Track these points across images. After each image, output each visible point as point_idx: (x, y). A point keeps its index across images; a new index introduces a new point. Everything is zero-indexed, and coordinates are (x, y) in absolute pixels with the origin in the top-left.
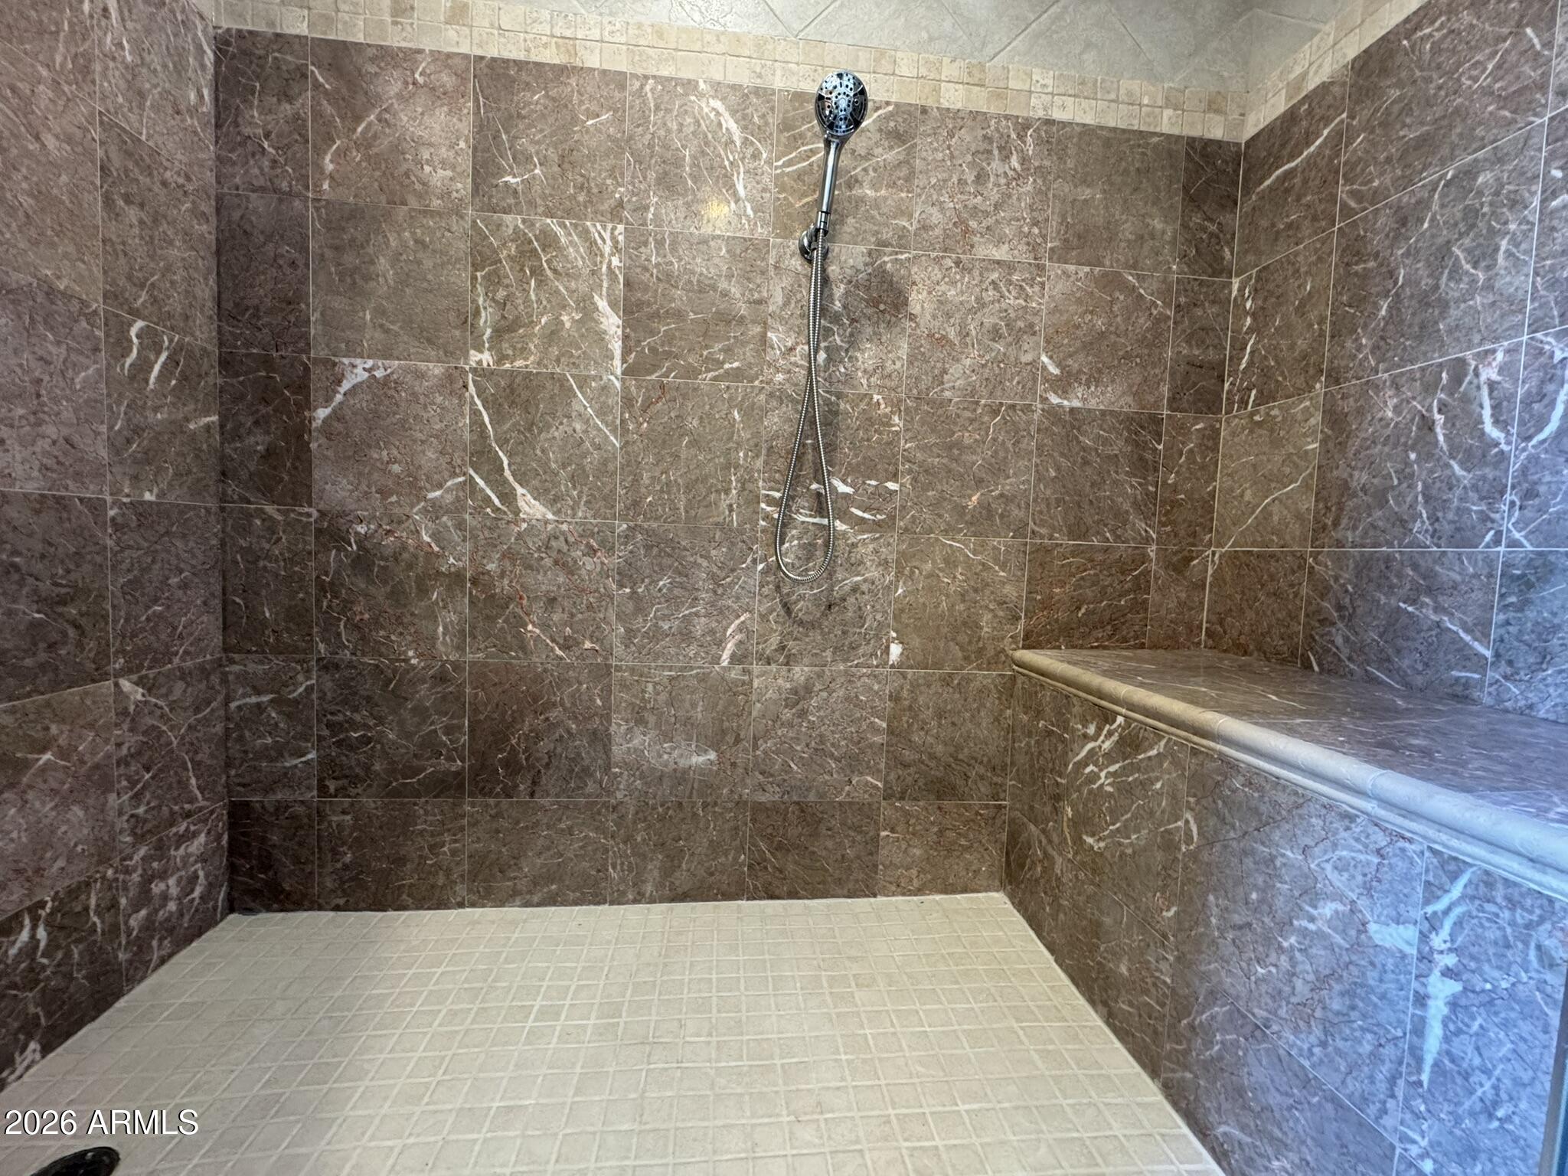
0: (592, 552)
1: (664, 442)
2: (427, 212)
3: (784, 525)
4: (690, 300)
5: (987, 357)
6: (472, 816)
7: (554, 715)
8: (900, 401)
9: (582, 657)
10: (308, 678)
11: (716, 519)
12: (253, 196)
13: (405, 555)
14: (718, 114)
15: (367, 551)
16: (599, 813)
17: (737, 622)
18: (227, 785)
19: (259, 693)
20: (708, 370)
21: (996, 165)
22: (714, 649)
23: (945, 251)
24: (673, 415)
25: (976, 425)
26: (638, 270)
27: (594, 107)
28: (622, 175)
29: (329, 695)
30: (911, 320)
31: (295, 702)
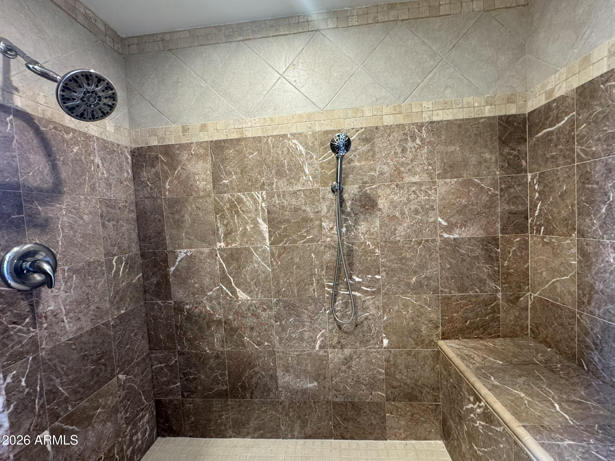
0: (265, 310)
1: (287, 268)
2: (199, 197)
3: (335, 295)
4: (291, 215)
5: (414, 222)
6: (231, 405)
7: (256, 369)
8: (378, 243)
9: (264, 348)
10: (175, 358)
11: (309, 295)
12: (146, 200)
13: (202, 315)
14: (296, 145)
15: (190, 314)
16: (276, 405)
17: (321, 333)
18: (154, 394)
19: (161, 363)
20: (301, 240)
21: (410, 144)
22: (313, 344)
23: (391, 182)
24: (289, 258)
25: (411, 249)
26: (272, 207)
27: (251, 151)
28: (263, 173)
29: (182, 364)
30: (379, 211)
31: (172, 366)
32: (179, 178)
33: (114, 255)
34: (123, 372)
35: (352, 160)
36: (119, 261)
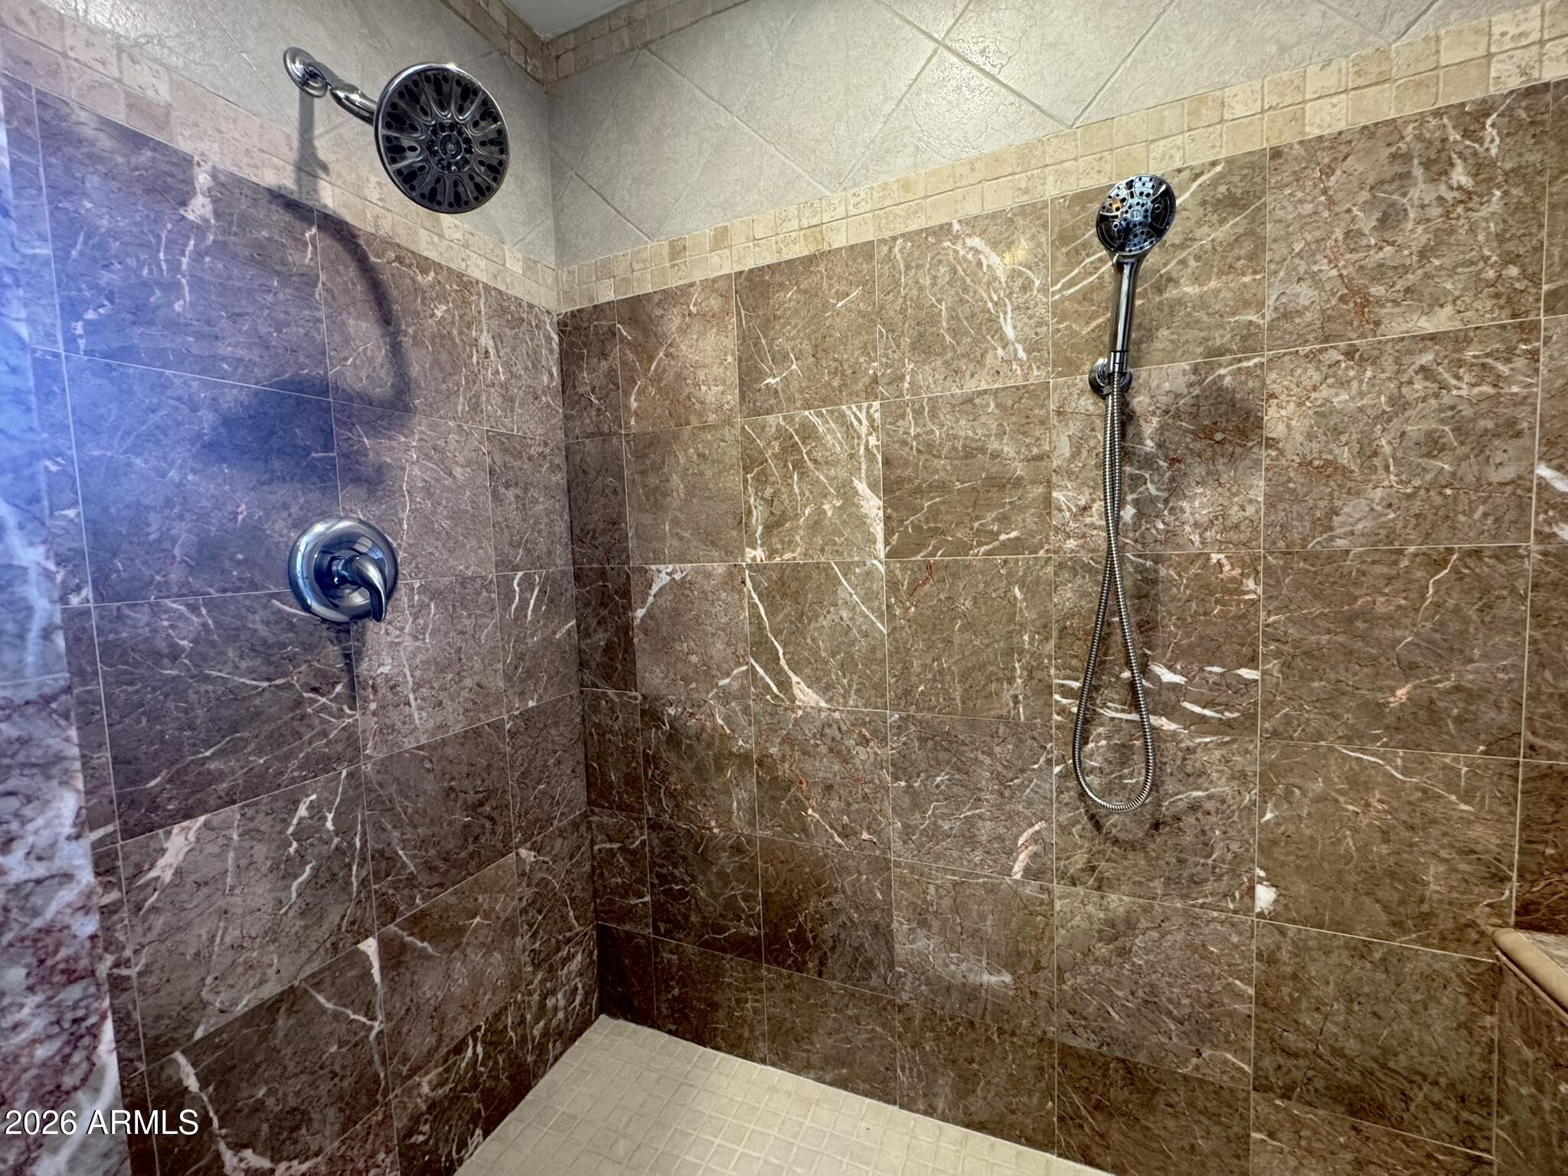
0: (864, 742)
1: (934, 626)
2: (704, 428)
3: (1086, 721)
4: (955, 468)
5: (1417, 482)
6: (768, 981)
7: (836, 900)
8: (1256, 559)
9: (860, 847)
10: (642, 834)
11: (1000, 712)
12: (587, 441)
13: (705, 736)
14: (977, 252)
15: (676, 730)
16: (885, 1009)
17: (1031, 831)
18: (595, 910)
19: (611, 841)
20: (980, 544)
21: (1421, 190)
22: (1003, 858)
23: (1326, 340)
24: (942, 596)
25: (1398, 585)
26: (897, 446)
27: (843, 288)
28: (875, 348)
29: (657, 851)
30: (1271, 447)
31: (634, 852)
32: (661, 380)
33: (516, 568)
34: (528, 845)
35: (1170, 279)
36: (527, 584)
